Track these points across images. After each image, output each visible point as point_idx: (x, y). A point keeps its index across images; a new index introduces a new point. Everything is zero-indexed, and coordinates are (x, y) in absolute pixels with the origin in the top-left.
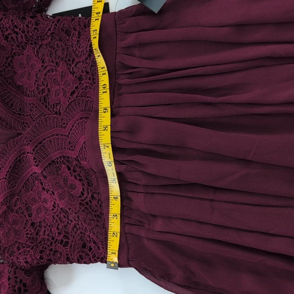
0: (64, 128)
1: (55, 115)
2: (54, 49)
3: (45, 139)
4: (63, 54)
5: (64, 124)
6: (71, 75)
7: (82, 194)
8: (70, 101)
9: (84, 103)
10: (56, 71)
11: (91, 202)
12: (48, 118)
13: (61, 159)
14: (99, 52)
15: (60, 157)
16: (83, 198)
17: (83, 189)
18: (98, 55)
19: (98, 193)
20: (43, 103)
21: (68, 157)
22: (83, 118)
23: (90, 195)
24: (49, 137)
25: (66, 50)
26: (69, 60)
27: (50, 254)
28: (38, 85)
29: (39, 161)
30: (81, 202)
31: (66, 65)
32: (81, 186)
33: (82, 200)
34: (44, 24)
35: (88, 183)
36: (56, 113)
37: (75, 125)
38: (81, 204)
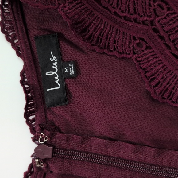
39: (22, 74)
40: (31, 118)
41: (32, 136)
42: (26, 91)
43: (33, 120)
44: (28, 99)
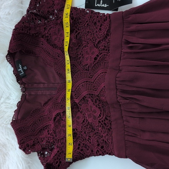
0: (91, 78)
1: (86, 71)
2: (86, 34)
3: (80, 84)
4: (91, 37)
5: (91, 76)
6: (96, 48)
7: (100, 116)
8: (95, 63)
9: (103, 64)
10: (87, 46)
11: (105, 121)
12: (82, 73)
13: (88, 95)
14: (68, 53)
15: (88, 94)
16: (100, 118)
17: (101, 113)
18: (67, 54)
19: (109, 116)
20: (79, 64)
21: (92, 95)
22: (103, 72)
23: (104, 117)
24: (82, 83)
25: (93, 35)
26: (94, 40)
27: (83, 146)
28: (77, 54)
29: (78, 96)
30: (99, 120)
31: (92, 43)
32: (99, 111)
33: (100, 119)
34: (84, 19)
35: (104, 110)
36: (86, 70)
37: (99, 76)
38: (99, 121)
39: (13, 71)
40: (19, 82)
41: (20, 86)
42: (16, 76)
43: (20, 82)
44: (17, 78)
